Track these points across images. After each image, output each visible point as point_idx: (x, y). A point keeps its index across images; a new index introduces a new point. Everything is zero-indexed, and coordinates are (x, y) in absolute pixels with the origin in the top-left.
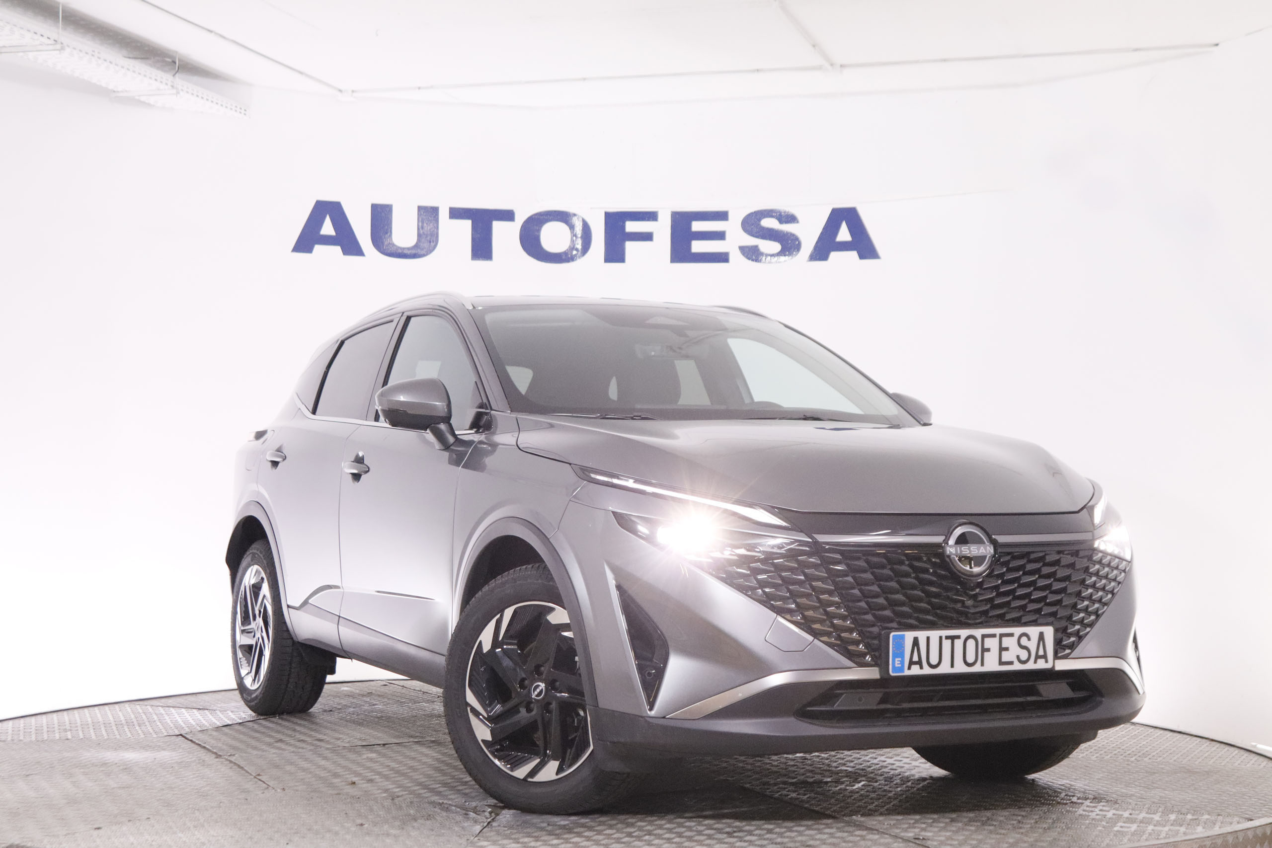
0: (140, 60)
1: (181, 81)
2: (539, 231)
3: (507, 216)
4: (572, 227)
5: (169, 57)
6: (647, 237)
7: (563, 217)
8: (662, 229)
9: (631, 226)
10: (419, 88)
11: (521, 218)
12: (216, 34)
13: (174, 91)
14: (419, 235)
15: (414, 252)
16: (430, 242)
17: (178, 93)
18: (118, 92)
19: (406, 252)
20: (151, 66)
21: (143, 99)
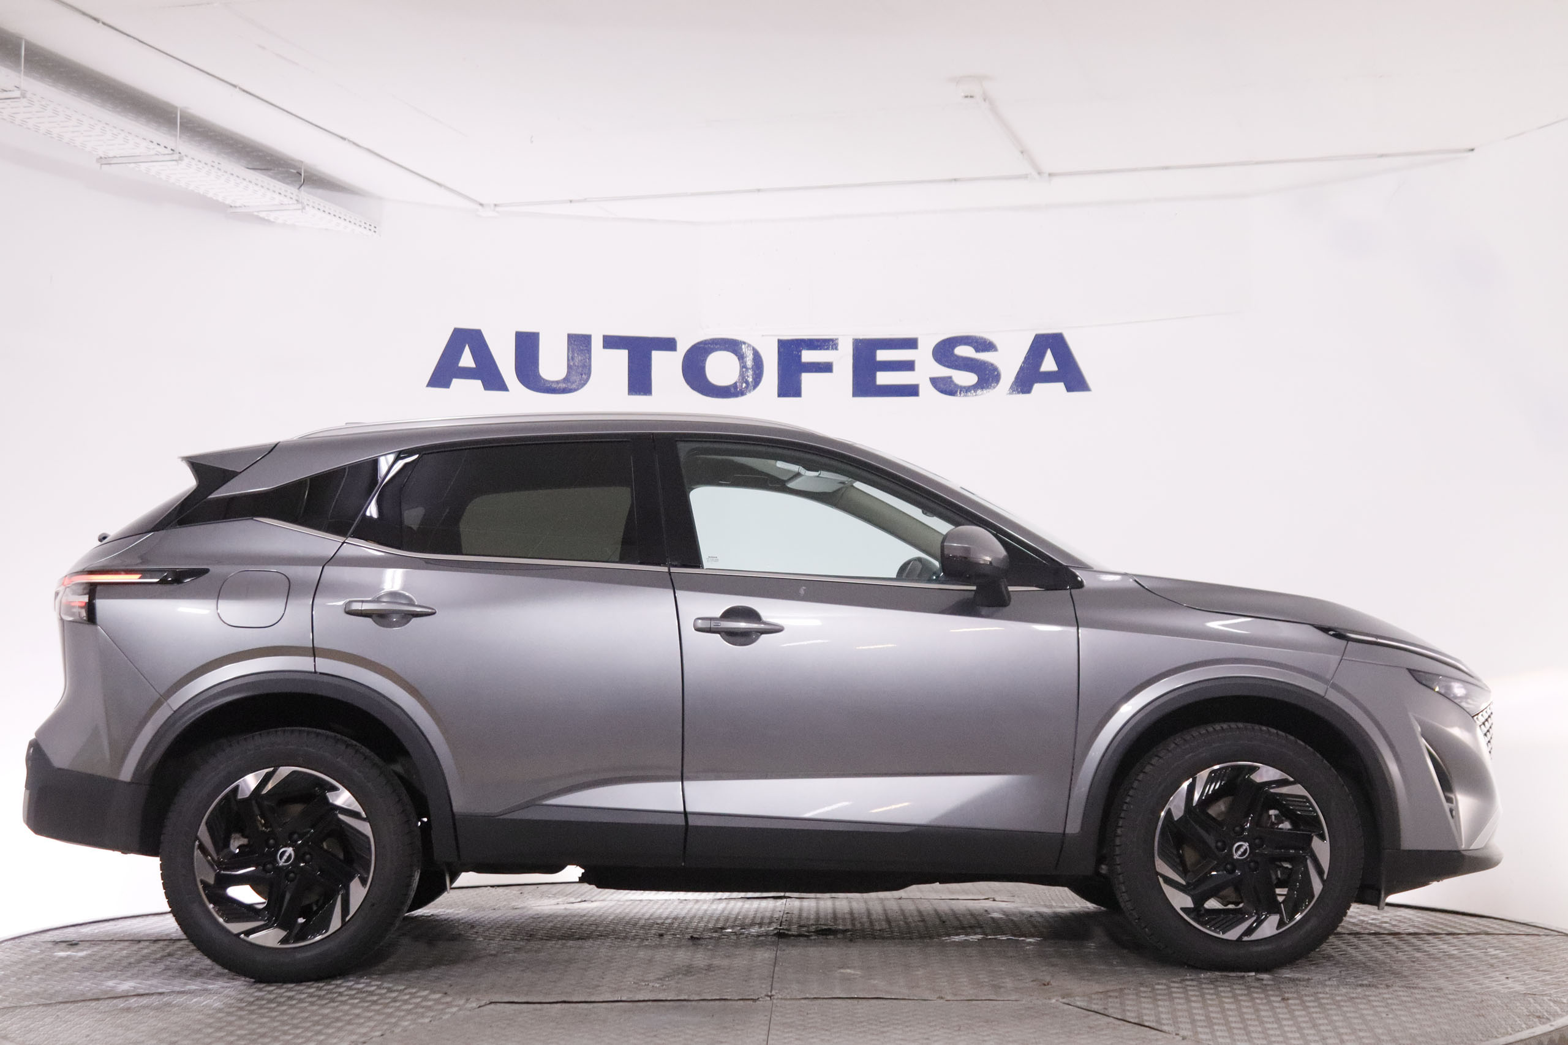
0: (259, 171)
1: (306, 195)
2: (704, 361)
3: (668, 344)
4: (741, 357)
5: (294, 167)
6: (827, 368)
7: (732, 346)
8: (843, 359)
9: (808, 356)
10: (571, 201)
11: (683, 347)
12: (349, 141)
13: (300, 206)
14: (569, 367)
15: (563, 386)
16: (582, 375)
17: (304, 208)
18: (236, 207)
19: (554, 386)
20: (271, 177)
21: (262, 215)
